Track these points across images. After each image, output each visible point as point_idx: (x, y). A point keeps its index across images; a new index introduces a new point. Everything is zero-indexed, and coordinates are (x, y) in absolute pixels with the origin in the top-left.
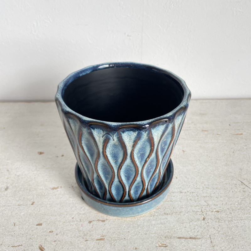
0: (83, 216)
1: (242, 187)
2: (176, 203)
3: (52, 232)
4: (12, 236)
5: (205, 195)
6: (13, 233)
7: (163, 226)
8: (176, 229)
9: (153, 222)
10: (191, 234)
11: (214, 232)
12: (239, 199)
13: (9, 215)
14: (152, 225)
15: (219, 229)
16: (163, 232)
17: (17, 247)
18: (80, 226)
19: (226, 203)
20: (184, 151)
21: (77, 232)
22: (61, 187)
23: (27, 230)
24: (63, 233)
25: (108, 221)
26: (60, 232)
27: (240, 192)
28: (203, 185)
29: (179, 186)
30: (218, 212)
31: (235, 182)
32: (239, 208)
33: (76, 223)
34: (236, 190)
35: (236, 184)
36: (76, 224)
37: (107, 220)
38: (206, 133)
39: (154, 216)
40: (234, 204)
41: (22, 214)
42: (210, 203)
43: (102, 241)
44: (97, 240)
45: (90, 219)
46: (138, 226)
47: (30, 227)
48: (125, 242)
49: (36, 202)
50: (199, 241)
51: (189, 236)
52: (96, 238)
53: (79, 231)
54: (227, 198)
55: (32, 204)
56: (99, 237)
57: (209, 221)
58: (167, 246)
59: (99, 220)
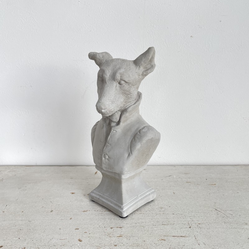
0: (106, 225)
1: (216, 212)
2: (170, 219)
3: (86, 232)
4: (59, 234)
5: (190, 216)
7: (162, 231)
8: (171, 232)
9: (155, 229)
10: (182, 235)
12: (214, 218)
13: (55, 224)
15: (201, 232)
17: (63, 240)
18: (105, 230)
19: (205, 220)
20: (174, 193)
22: (89, 211)
23: (69, 232)
25: (123, 228)
26: (92, 233)
27: (215, 214)
28: (189, 210)
29: (172, 211)
30: (200, 224)
31: (211, 209)
32: (214, 222)
34: (212, 213)
35: (212, 210)
36: (102, 229)
38: (189, 183)
39: (155, 226)
40: (211, 220)
41: (64, 224)
42: (194, 219)
43: (121, 237)
44: (118, 237)
45: (111, 227)
47: (71, 230)
49: (73, 218)
50: (187, 238)
51: (180, 236)
52: (117, 236)
53: (105, 232)
54: (206, 218)
55: (71, 219)
56: (119, 235)
57: (194, 228)
58: (165, 240)
59: (117, 227)
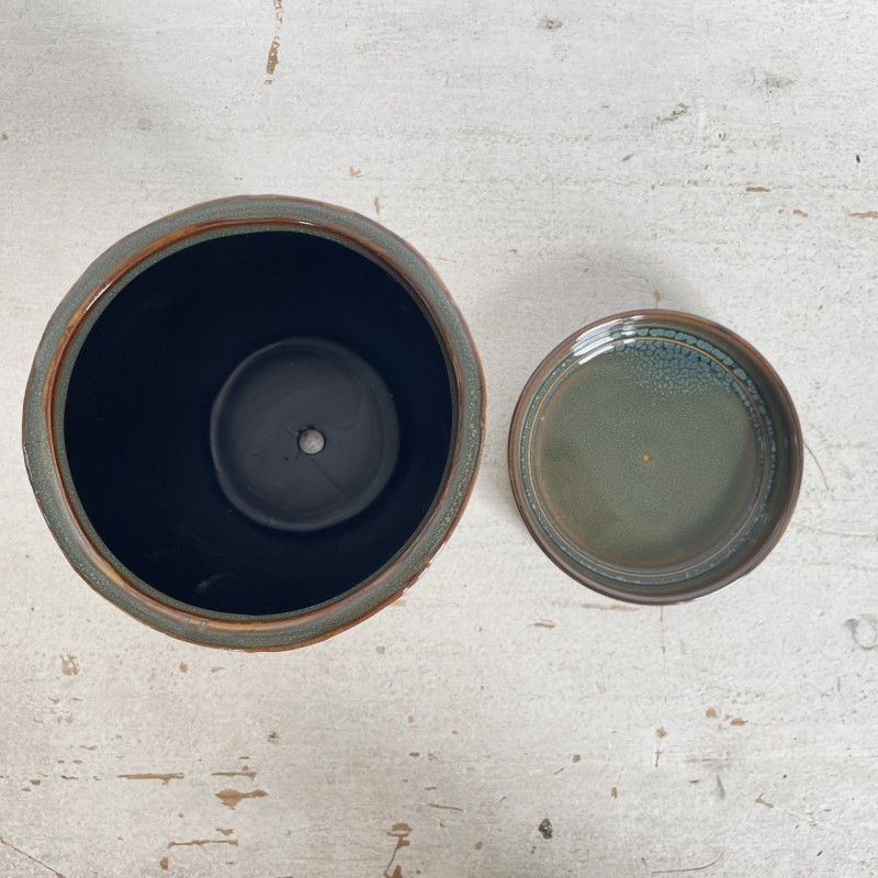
16: (550, 587)
46: (490, 570)
48: (455, 612)
58: (554, 626)
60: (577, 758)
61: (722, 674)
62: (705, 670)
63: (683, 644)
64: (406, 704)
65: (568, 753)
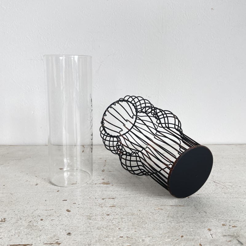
0: (98, 196)
1: (215, 184)
3: (75, 203)
6: (45, 204)
8: (168, 202)
10: (180, 204)
11: (197, 203)
12: (213, 189)
13: (41, 196)
14: (150, 200)
16: (159, 203)
17: (49, 211)
18: (96, 200)
19: (204, 191)
21: (94, 203)
23: (56, 203)
24: (83, 204)
26: (81, 203)
27: (213, 186)
31: (209, 181)
32: (213, 193)
33: (92, 199)
34: (210, 185)
35: (210, 183)
37: (115, 198)
40: (210, 191)
41: (50, 196)
43: (113, 207)
45: (103, 198)
46: (140, 201)
47: (58, 201)
48: (131, 208)
49: (60, 190)
50: (186, 207)
51: (178, 205)
52: (109, 206)
55: (58, 191)
56: (111, 205)
57: (193, 198)
58: (163, 209)
60: (182, 236)
61: (221, 217)
62: (216, 216)
63: (205, 212)
64: (117, 225)
65: (178, 235)
